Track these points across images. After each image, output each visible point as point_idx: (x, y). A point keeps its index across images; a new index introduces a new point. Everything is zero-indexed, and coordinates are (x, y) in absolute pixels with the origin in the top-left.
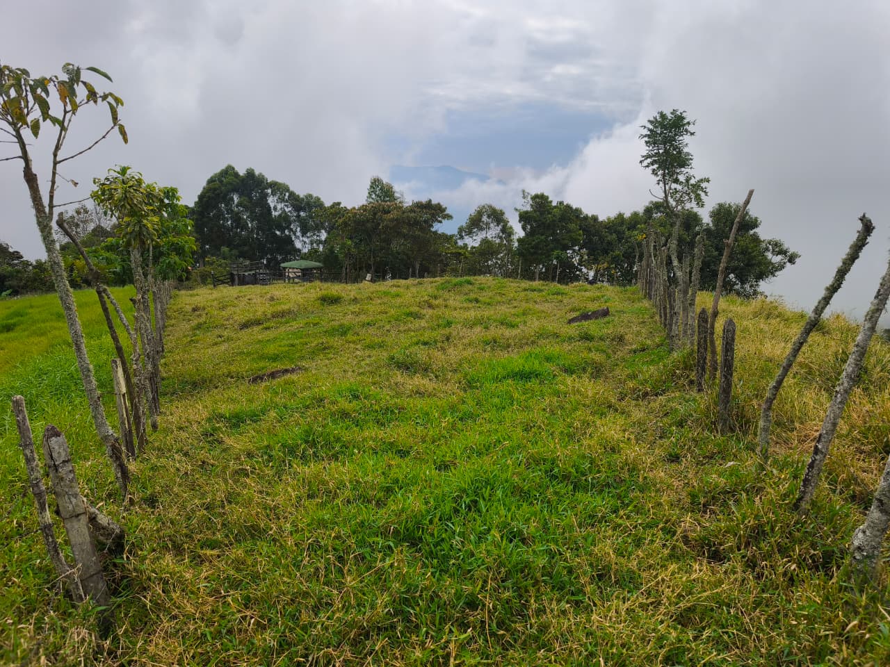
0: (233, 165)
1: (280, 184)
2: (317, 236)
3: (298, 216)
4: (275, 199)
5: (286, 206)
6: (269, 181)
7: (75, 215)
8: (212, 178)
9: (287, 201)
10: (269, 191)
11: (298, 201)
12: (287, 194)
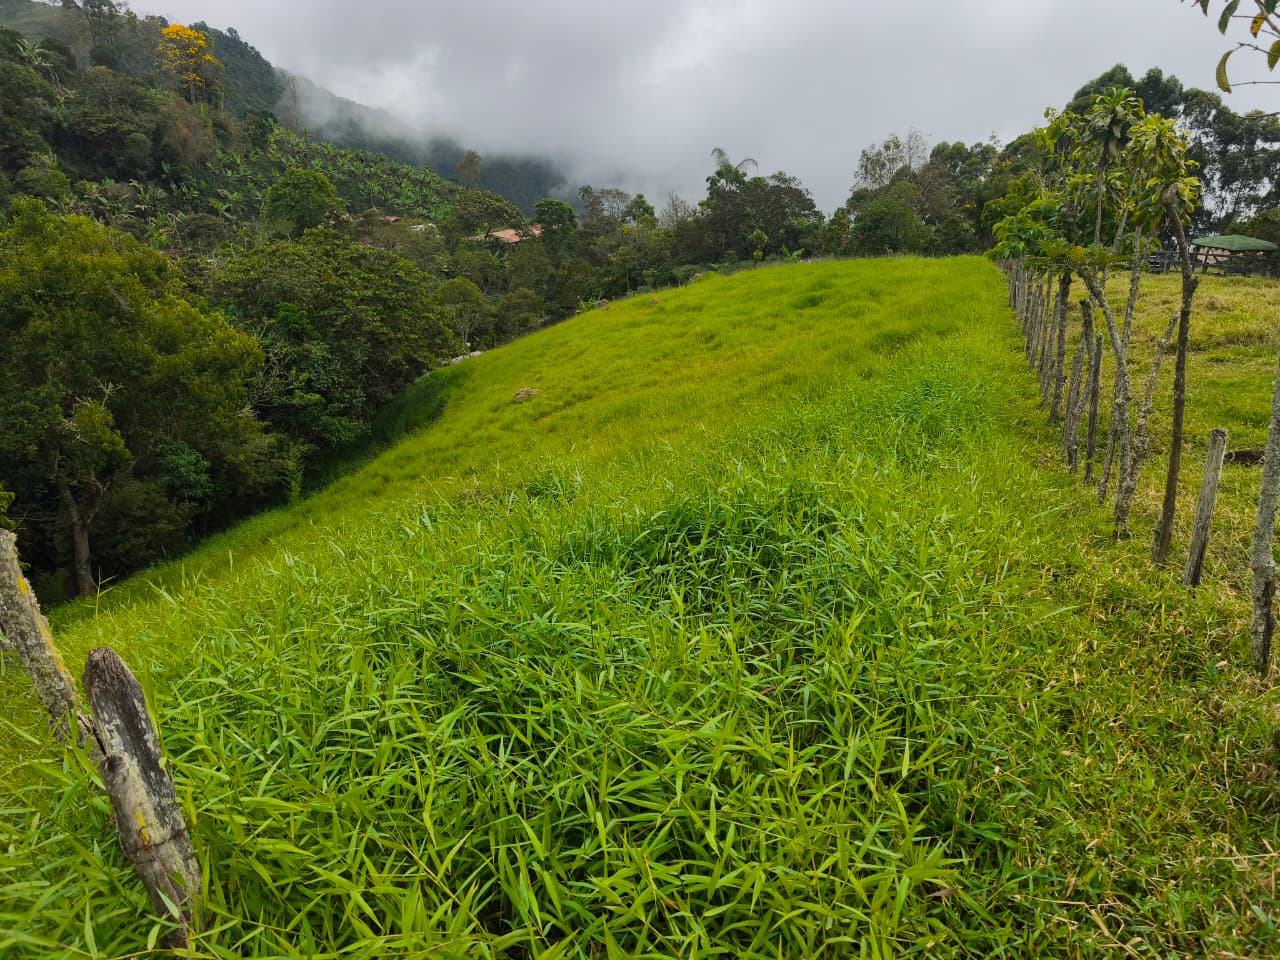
0: (1126, 65)
1: (1204, 94)
2: (1251, 189)
3: (1223, 153)
4: (1189, 120)
5: (1204, 133)
6: (1184, 90)
7: (883, 150)
8: (1085, 88)
9: (1209, 125)
10: (1181, 108)
11: (1232, 125)
12: (1214, 112)
